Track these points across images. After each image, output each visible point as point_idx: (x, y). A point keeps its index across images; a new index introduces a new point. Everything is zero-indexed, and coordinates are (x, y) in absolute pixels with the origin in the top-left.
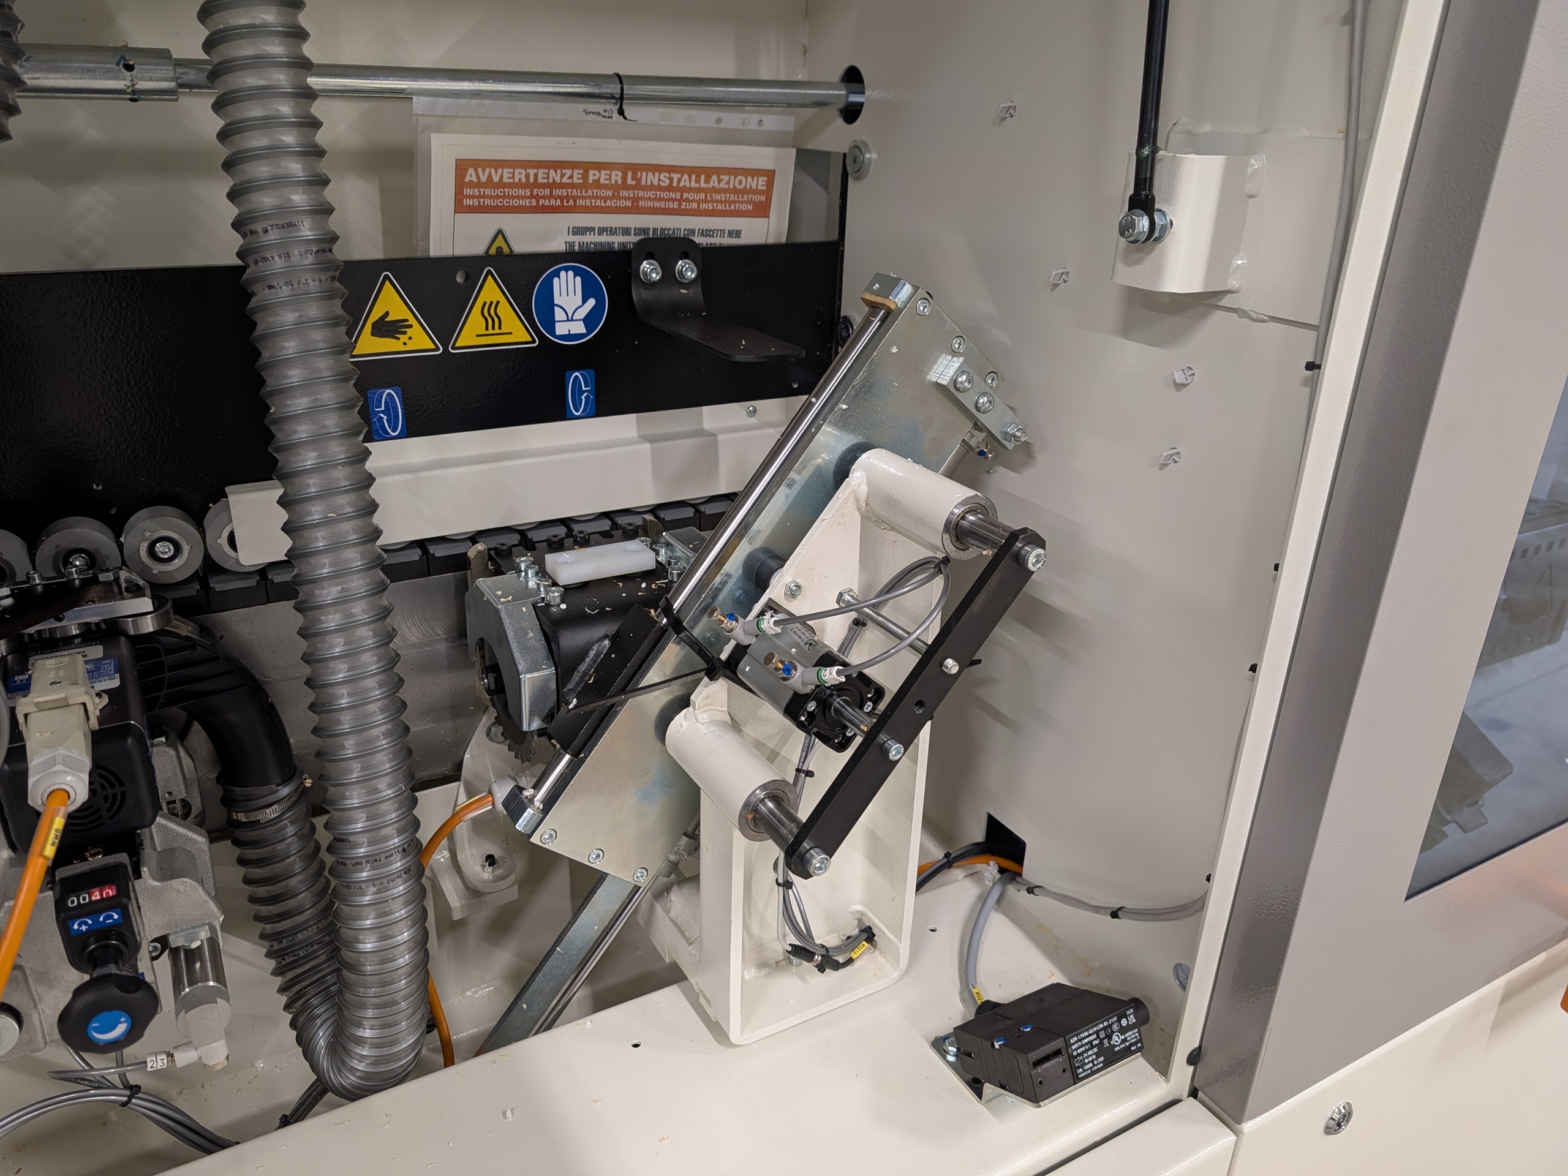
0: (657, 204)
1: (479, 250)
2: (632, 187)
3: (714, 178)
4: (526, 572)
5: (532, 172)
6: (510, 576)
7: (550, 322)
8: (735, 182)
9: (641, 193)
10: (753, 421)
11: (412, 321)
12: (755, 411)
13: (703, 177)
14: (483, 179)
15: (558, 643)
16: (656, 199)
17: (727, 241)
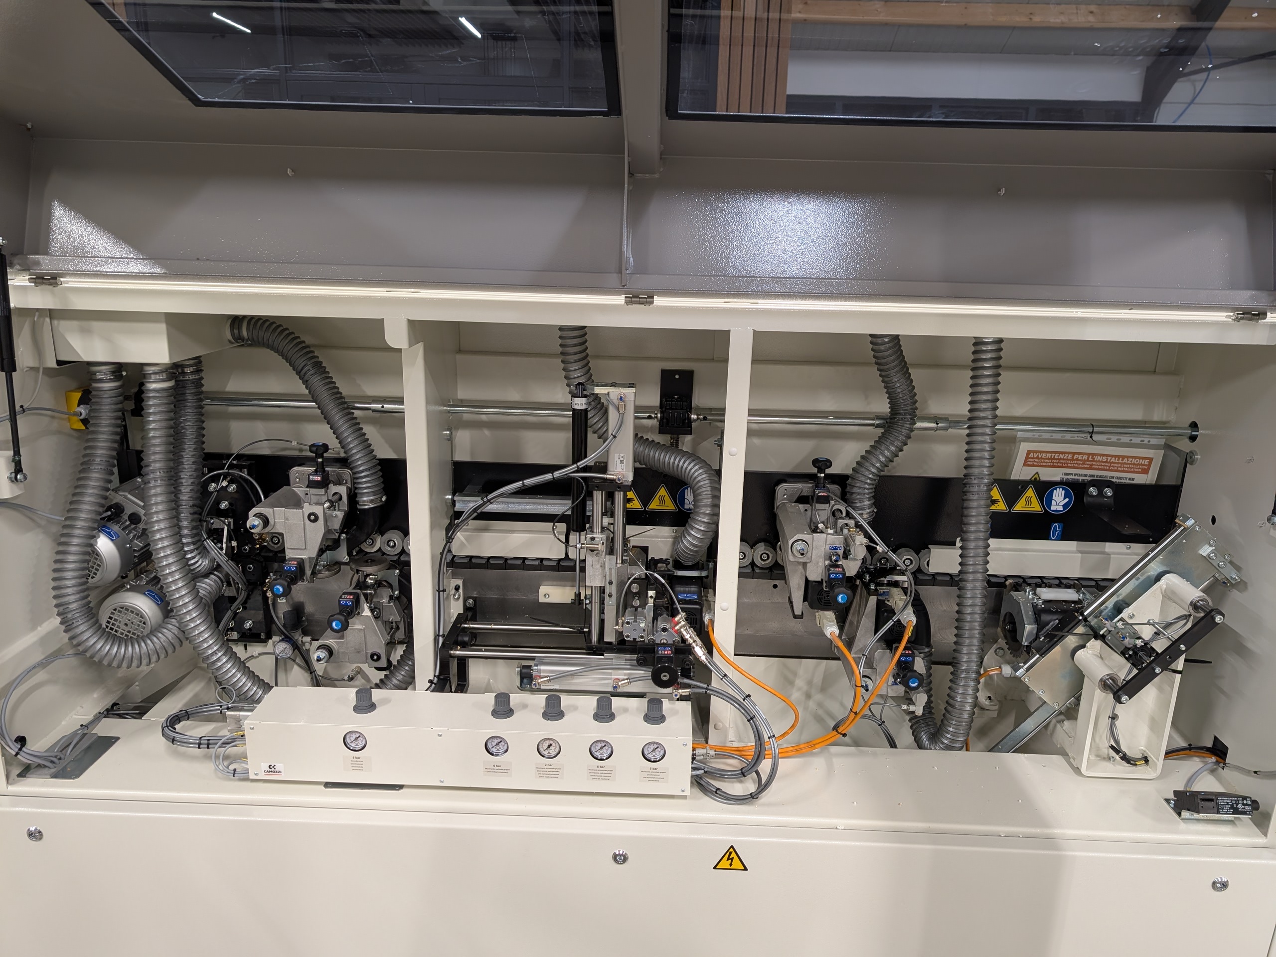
0: (1100, 467)
1: (1028, 478)
2: (1091, 461)
3: (1126, 459)
4: (1029, 592)
5: (1053, 455)
6: (1023, 593)
7: (1050, 505)
8: (1134, 461)
9: (1094, 463)
10: (1129, 551)
11: (1001, 500)
12: (1130, 548)
13: (1121, 459)
14: (1035, 456)
15: (1040, 618)
16: (1100, 465)
17: (1128, 481)
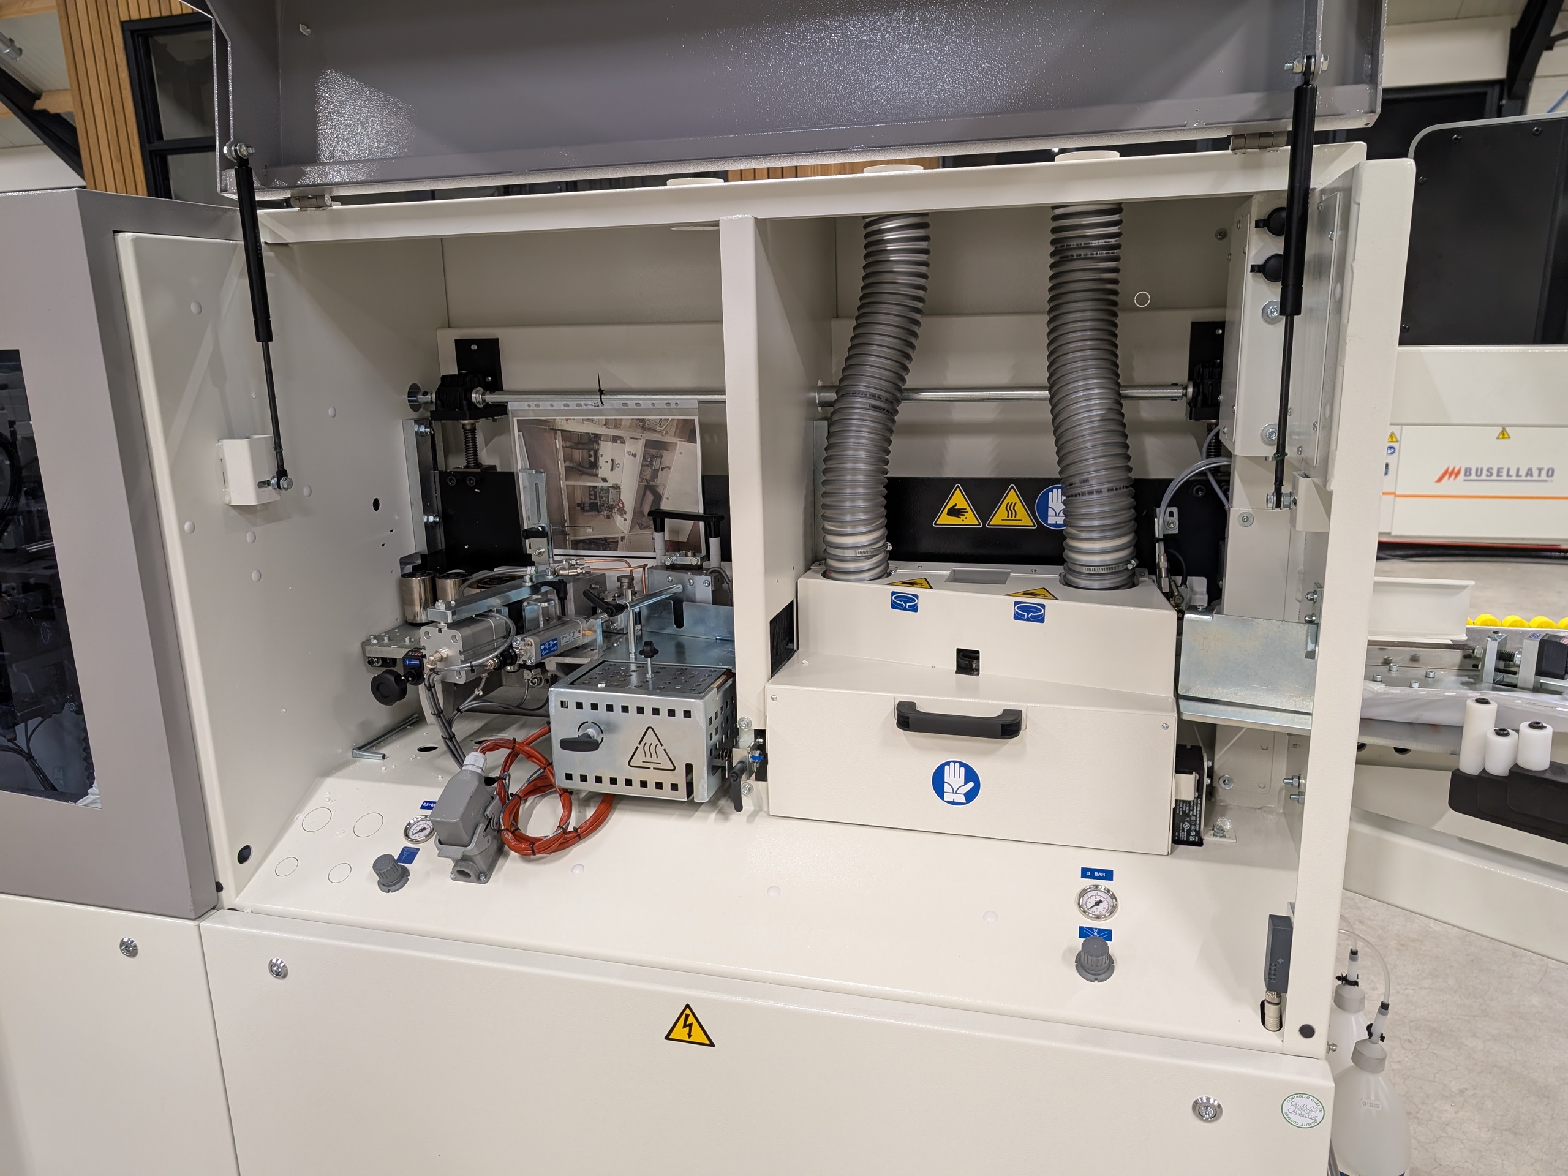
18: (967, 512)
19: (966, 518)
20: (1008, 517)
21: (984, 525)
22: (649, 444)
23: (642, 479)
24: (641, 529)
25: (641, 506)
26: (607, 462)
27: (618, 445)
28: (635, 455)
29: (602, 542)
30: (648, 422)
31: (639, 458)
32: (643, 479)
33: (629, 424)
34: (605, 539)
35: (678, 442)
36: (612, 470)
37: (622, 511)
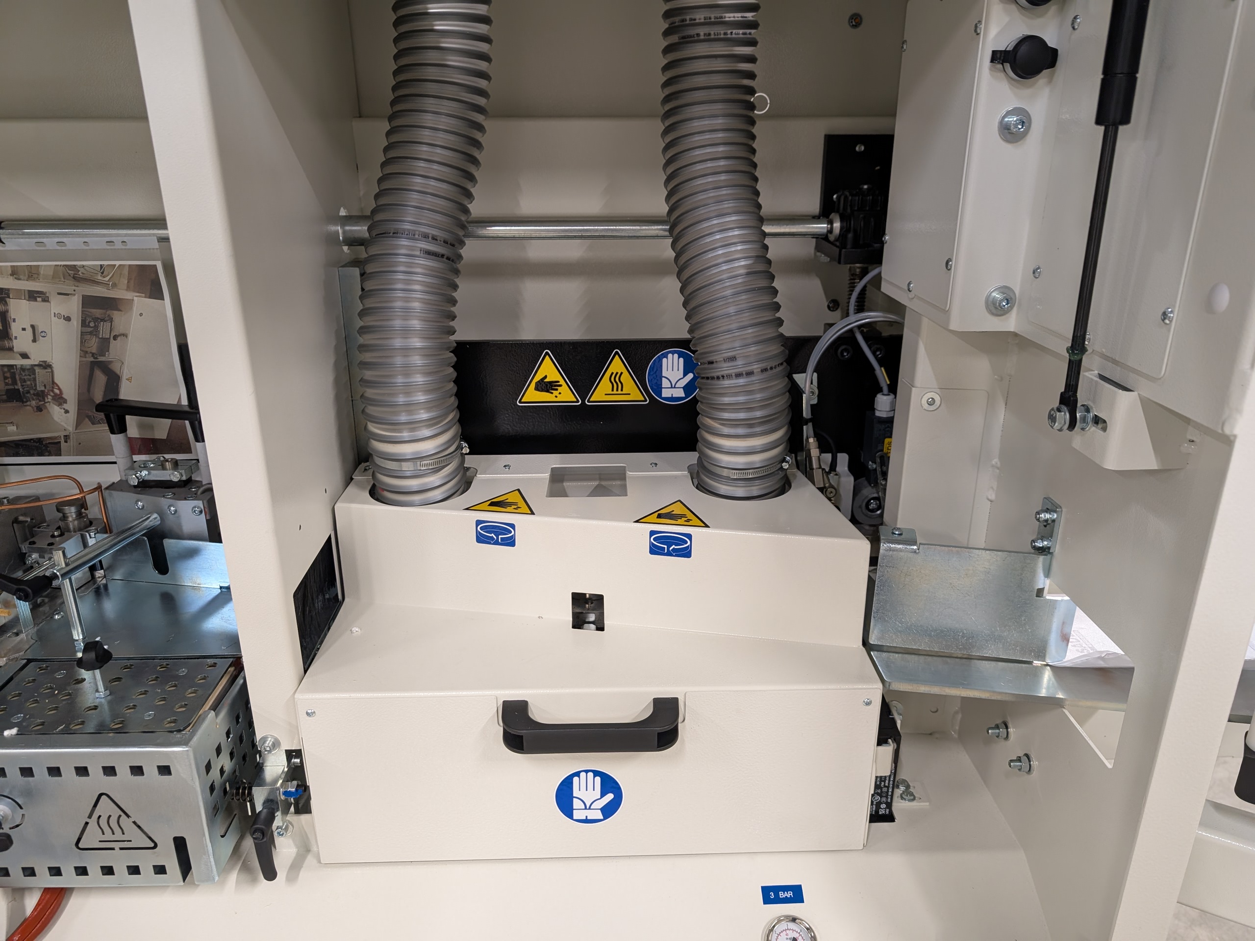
18: (560, 386)
19: (560, 393)
20: (613, 390)
21: (583, 401)
22: (88, 302)
23: (84, 352)
24: (93, 424)
25: (89, 390)
26: (24, 329)
27: (39, 304)
28: (68, 319)
29: (35, 444)
30: (82, 270)
31: (75, 323)
32: (86, 352)
33: (52, 274)
34: (40, 440)
35: (135, 298)
36: (34, 341)
37: (60, 400)
